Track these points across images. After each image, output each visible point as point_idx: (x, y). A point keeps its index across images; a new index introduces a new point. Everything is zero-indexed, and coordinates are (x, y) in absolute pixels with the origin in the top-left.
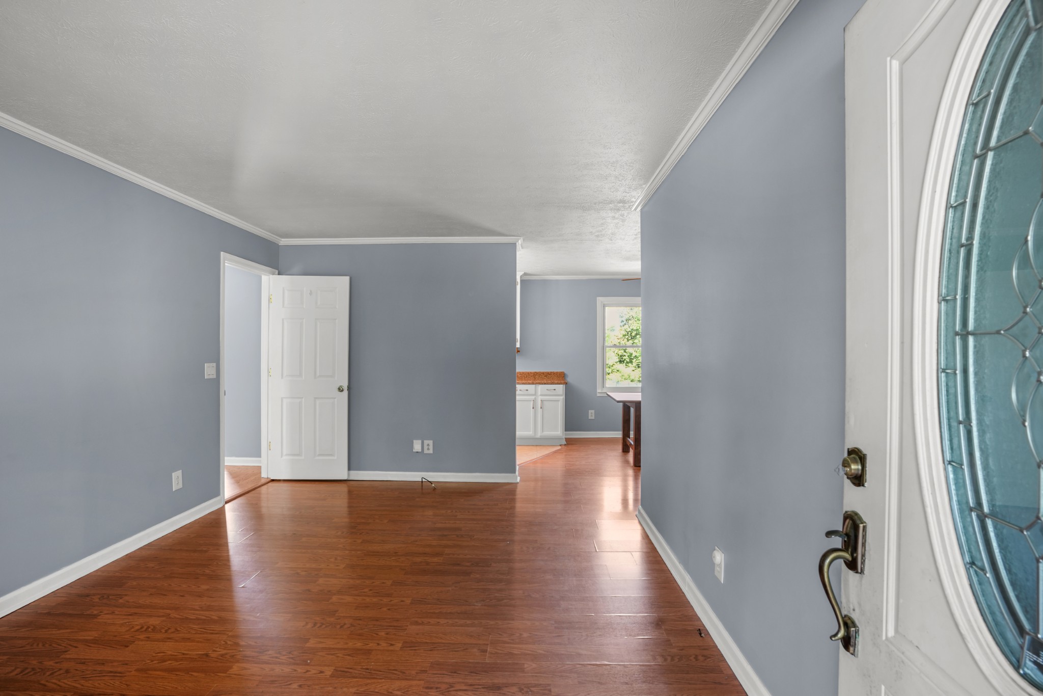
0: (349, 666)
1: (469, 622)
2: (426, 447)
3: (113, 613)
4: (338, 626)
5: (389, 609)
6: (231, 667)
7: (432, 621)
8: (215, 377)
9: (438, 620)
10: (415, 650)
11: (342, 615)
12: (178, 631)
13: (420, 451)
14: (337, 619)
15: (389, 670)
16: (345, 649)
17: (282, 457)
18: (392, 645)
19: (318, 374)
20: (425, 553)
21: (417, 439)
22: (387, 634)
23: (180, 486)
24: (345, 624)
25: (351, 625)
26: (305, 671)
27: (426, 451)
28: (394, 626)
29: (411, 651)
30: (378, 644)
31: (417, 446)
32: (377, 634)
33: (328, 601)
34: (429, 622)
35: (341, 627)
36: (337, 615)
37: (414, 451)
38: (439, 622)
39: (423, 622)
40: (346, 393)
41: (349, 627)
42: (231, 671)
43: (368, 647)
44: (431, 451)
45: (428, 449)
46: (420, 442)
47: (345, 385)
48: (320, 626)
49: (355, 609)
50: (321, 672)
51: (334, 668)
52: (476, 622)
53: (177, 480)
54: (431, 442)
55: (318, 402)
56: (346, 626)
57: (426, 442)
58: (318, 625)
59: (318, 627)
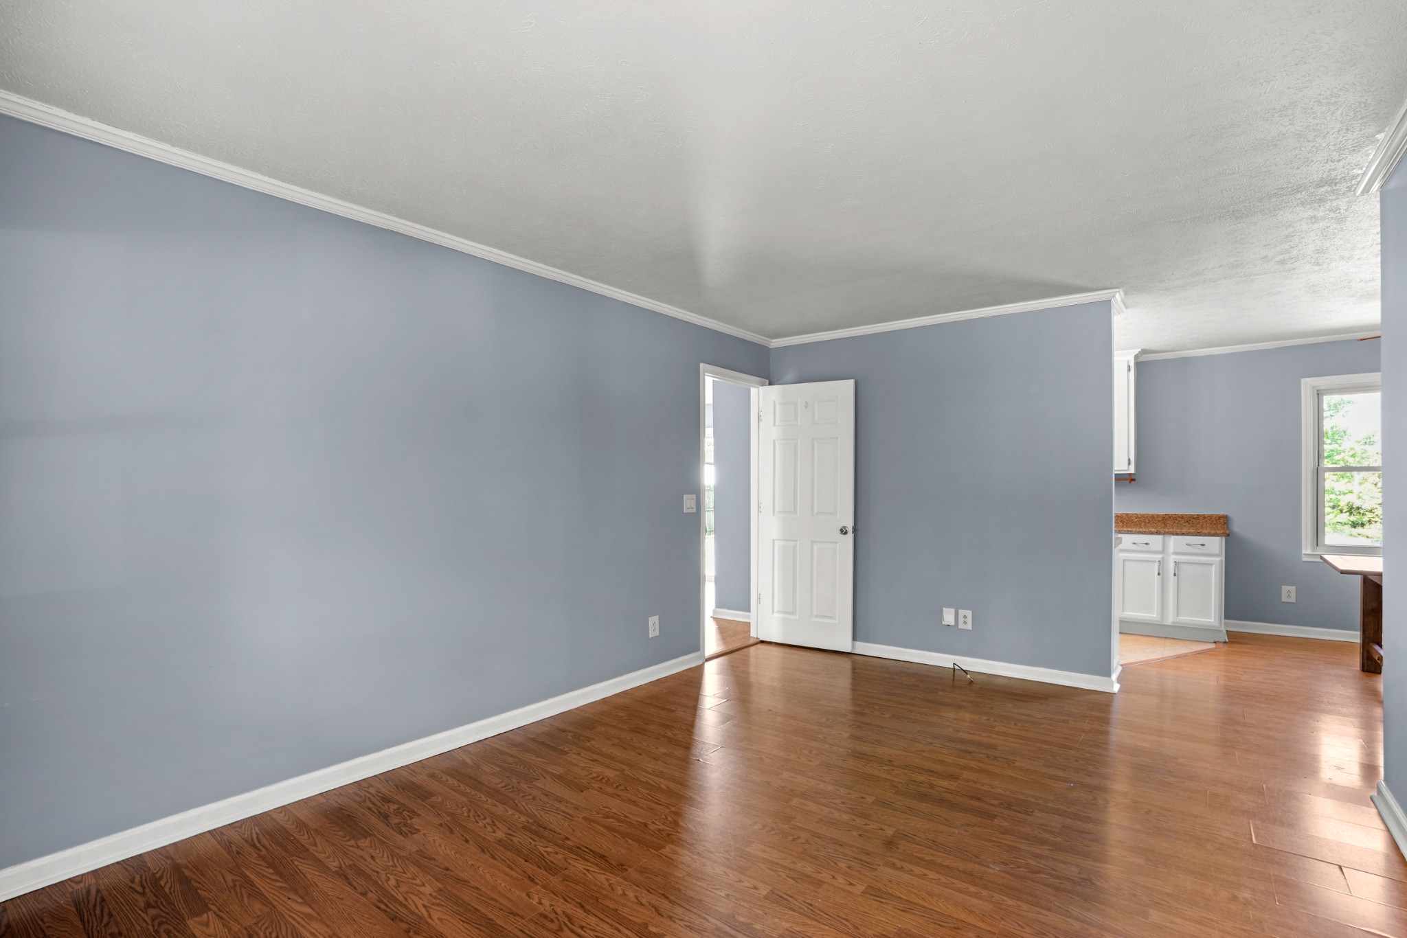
0: (788, 893)
1: (972, 889)
2: (961, 620)
3: (579, 754)
4: (790, 838)
5: (860, 835)
6: (664, 847)
7: (917, 870)
8: (694, 510)
9: (926, 872)
10: (881, 902)
11: (799, 825)
12: (627, 790)
13: (953, 624)
14: (791, 828)
15: (838, 916)
16: (790, 869)
17: (773, 614)
18: (851, 884)
19: (816, 510)
20: (932, 771)
21: (949, 606)
22: (849, 868)
23: (657, 633)
24: (799, 837)
25: (806, 841)
26: (737, 880)
27: (961, 626)
28: (861, 860)
29: (874, 902)
30: (834, 877)
31: (948, 617)
32: (836, 864)
33: (787, 803)
34: (912, 871)
35: (794, 840)
36: (792, 823)
37: (943, 623)
38: (925, 875)
39: (902, 868)
40: (850, 536)
41: (803, 843)
42: (663, 851)
43: (819, 877)
44: (969, 626)
45: (965, 622)
46: (953, 611)
47: (850, 525)
48: (770, 831)
49: (817, 822)
50: (756, 888)
51: (771, 888)
52: (985, 893)
53: (654, 626)
54: (969, 613)
55: (816, 547)
56: (799, 841)
57: (962, 612)
58: (768, 829)
59: (767, 832)
